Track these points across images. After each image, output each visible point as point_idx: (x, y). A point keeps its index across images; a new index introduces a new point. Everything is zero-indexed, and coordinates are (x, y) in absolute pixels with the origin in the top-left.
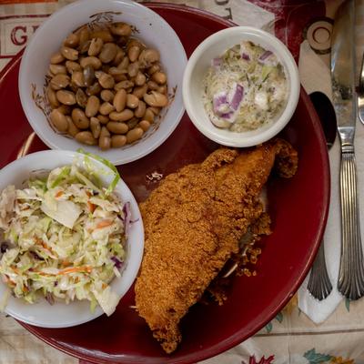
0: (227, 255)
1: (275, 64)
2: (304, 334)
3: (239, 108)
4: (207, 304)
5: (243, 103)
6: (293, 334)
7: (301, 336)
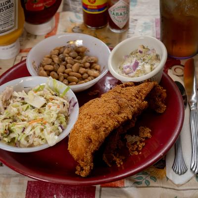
0: (125, 116)
1: (155, 55)
2: (170, 188)
3: (136, 70)
4: (110, 166)
5: (138, 68)
6: (163, 187)
7: (168, 190)
